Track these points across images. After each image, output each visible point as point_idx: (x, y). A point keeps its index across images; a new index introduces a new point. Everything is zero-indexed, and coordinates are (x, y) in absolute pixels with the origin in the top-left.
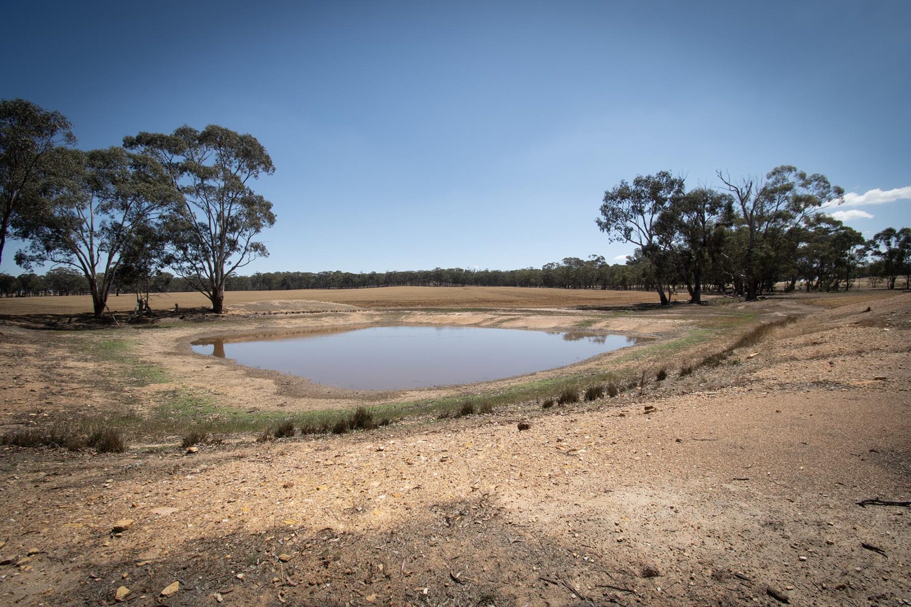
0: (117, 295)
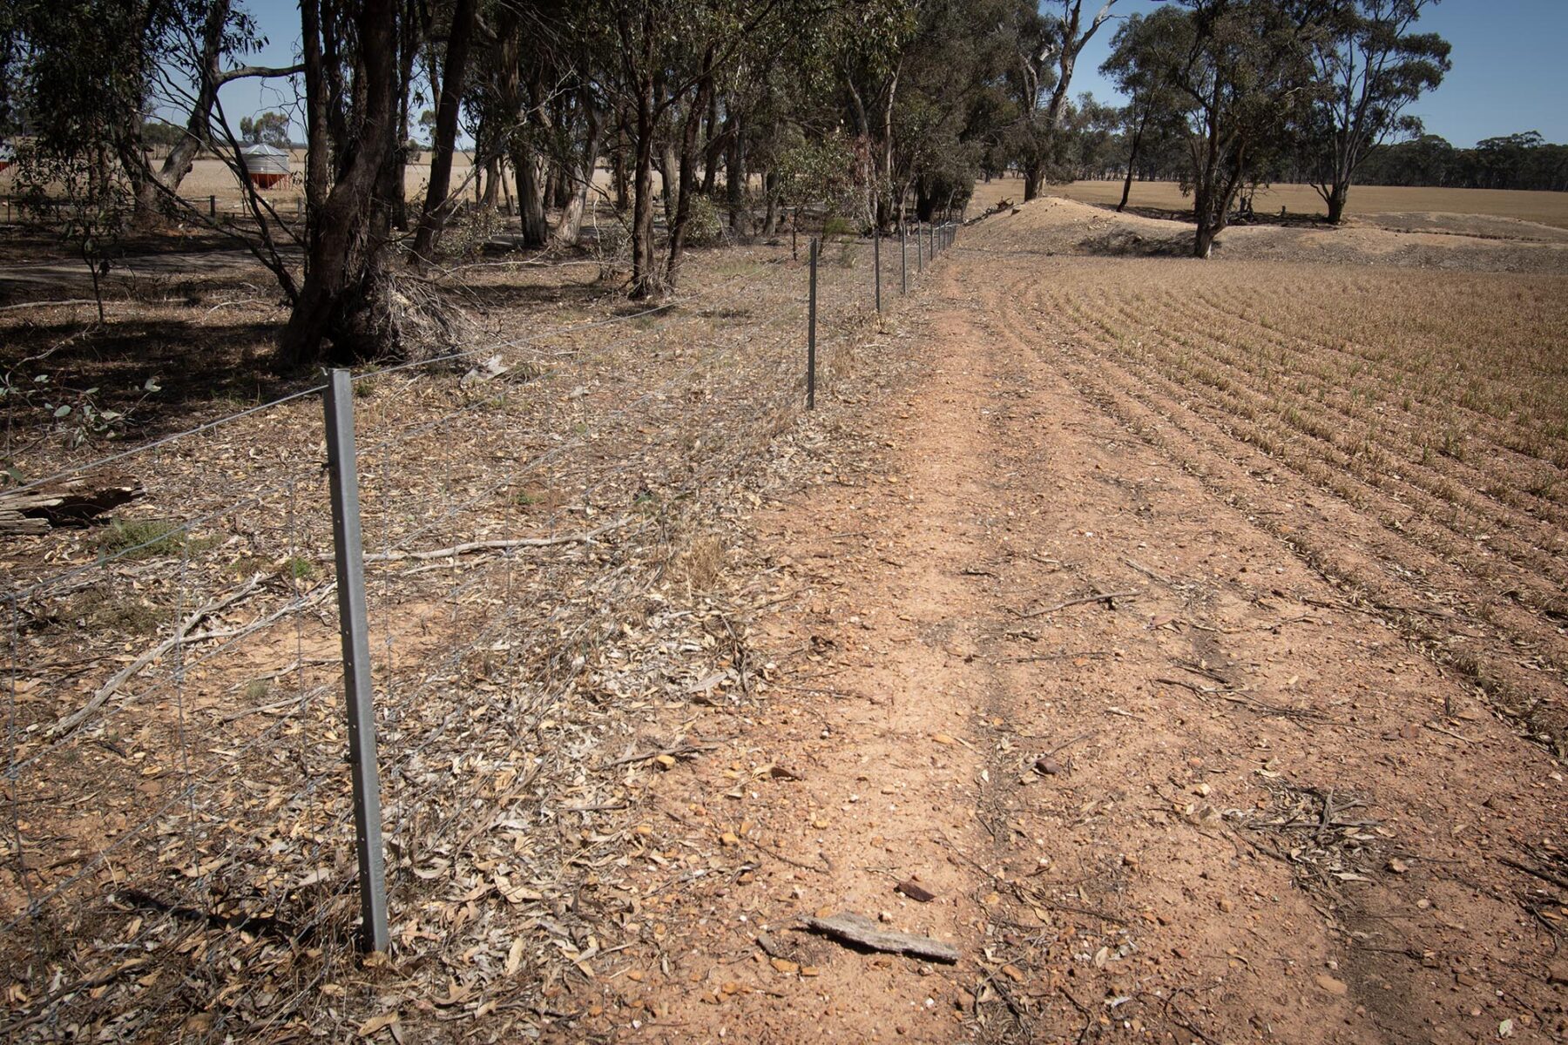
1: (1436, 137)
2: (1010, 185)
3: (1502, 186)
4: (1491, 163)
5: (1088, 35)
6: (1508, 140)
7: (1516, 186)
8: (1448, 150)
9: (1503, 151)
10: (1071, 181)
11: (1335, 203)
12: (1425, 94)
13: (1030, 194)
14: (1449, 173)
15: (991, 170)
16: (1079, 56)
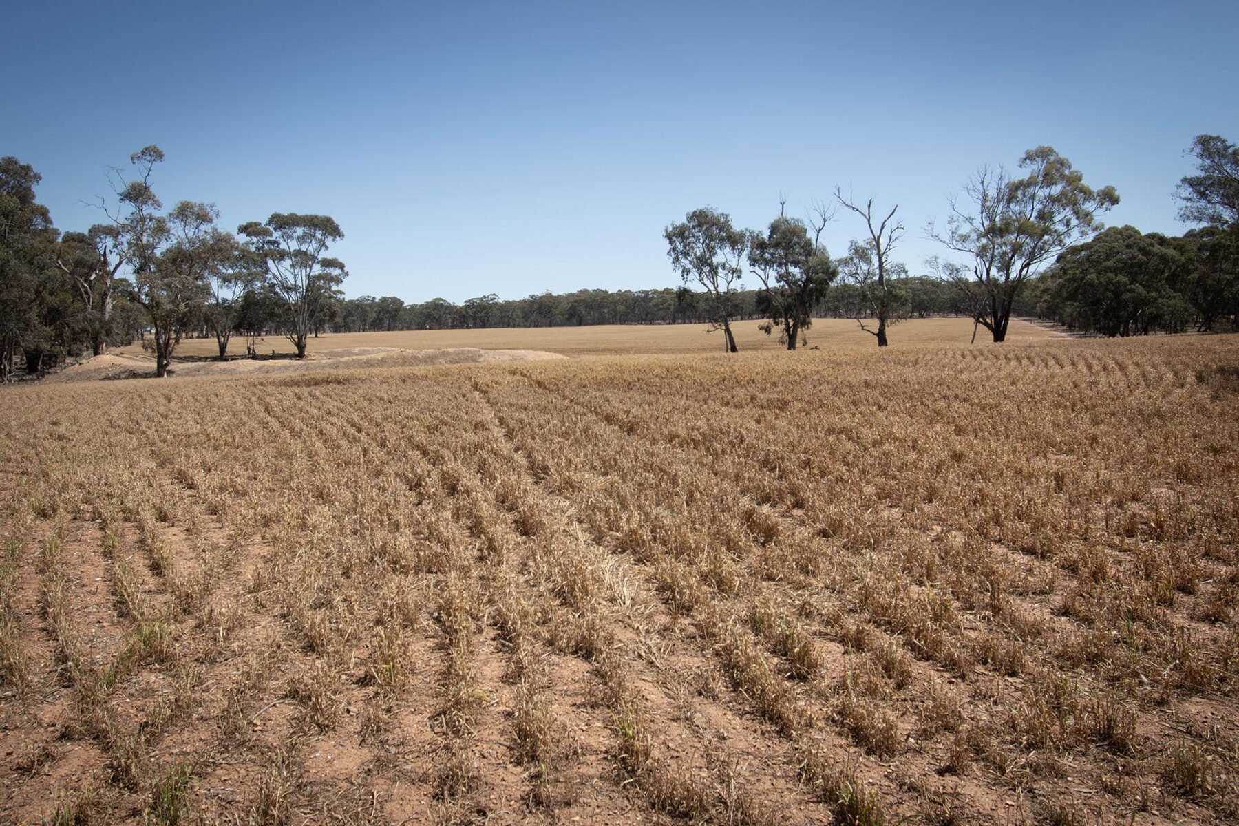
0: (316, 336)
1: (441, 299)
3: (483, 326)
4: (475, 313)
6: (481, 299)
7: (491, 326)
8: (449, 307)
9: (479, 306)
11: (301, 346)
12: (343, 288)
13: (96, 354)
14: (453, 320)
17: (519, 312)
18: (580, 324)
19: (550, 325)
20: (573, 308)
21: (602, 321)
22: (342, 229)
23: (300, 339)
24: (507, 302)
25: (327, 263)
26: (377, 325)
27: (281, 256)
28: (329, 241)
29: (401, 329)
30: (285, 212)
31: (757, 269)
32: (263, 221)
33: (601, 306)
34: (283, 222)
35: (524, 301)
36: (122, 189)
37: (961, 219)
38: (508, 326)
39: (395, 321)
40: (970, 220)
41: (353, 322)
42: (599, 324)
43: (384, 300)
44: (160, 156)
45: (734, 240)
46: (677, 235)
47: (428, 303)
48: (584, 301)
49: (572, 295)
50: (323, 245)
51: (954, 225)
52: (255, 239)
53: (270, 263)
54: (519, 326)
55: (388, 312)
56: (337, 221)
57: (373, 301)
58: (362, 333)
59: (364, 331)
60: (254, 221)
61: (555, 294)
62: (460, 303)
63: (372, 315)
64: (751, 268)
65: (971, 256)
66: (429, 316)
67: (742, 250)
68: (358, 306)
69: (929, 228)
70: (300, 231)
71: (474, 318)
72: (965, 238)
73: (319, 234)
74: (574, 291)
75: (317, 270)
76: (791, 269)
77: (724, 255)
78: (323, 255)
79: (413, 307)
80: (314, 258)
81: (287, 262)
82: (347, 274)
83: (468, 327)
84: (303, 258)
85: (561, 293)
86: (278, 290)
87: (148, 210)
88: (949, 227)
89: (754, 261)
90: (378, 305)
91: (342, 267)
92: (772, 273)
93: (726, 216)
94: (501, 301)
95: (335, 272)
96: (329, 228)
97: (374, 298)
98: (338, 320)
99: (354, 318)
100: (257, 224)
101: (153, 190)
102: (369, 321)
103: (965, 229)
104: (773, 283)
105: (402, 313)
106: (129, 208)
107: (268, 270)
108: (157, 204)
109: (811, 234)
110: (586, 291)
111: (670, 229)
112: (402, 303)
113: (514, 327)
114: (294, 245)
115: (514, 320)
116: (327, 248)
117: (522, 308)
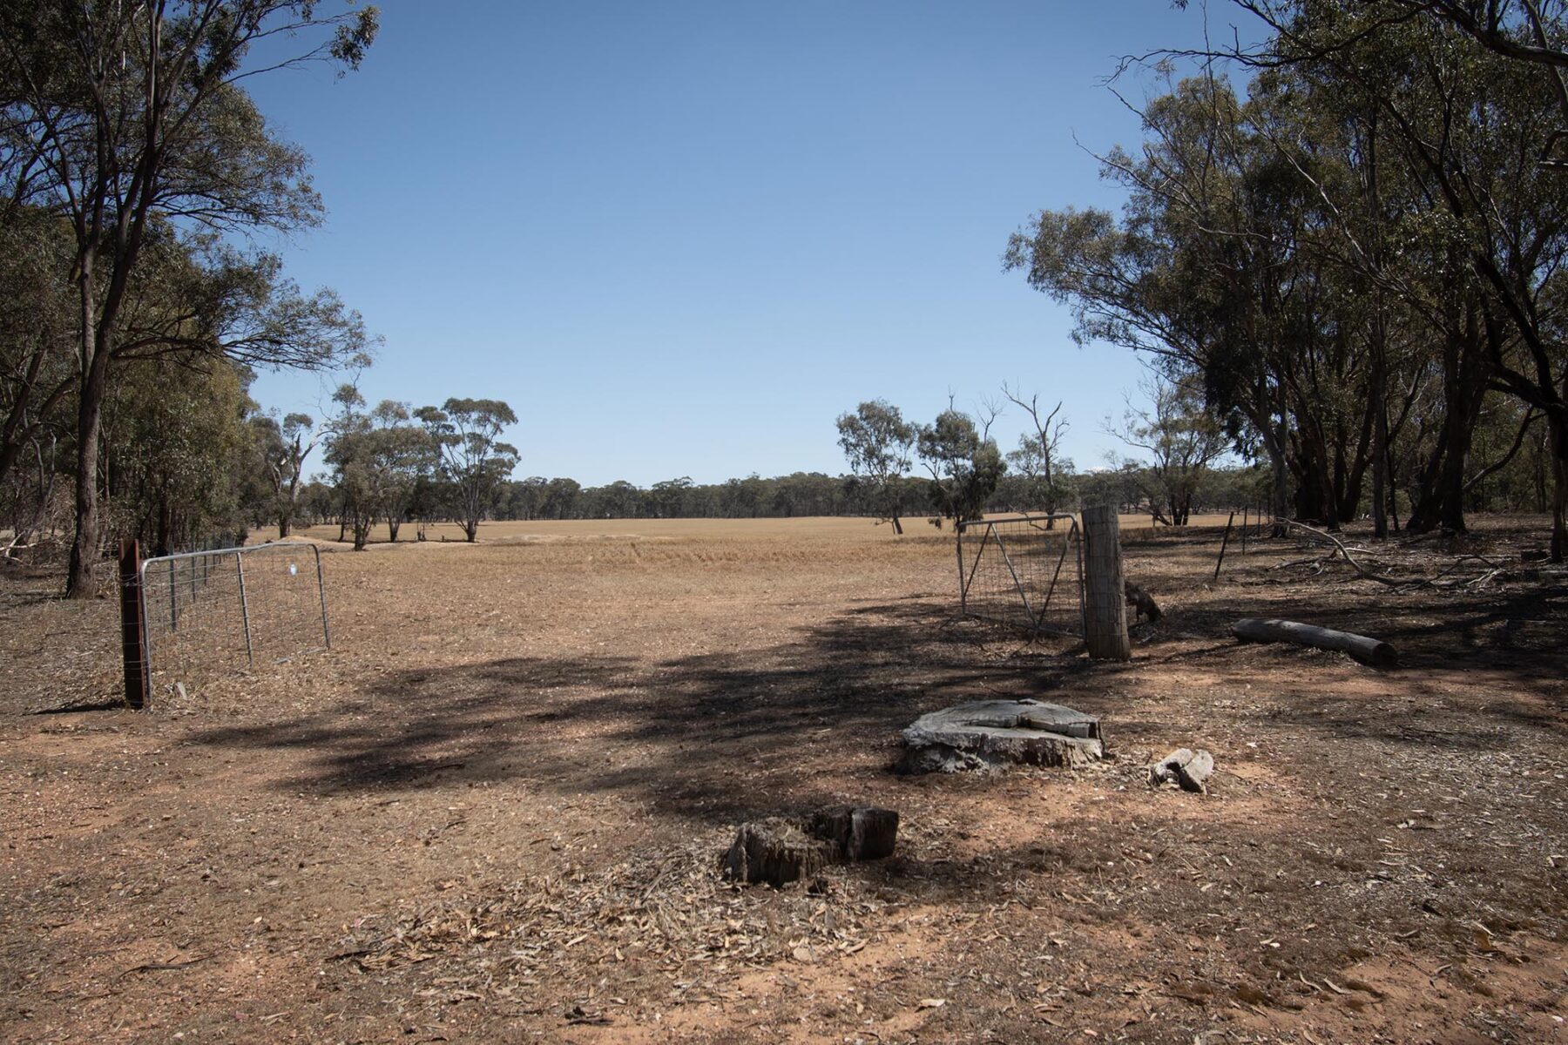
2: (272, 531)
3: (673, 516)
4: (664, 500)
5: (307, 452)
8: (634, 491)
9: (669, 490)
10: (309, 526)
11: (470, 530)
12: (513, 471)
13: (283, 534)
15: (260, 524)
16: (304, 462)
17: (717, 499)
18: (789, 515)
19: (754, 516)
20: (781, 495)
21: (815, 512)
22: (516, 414)
23: (470, 525)
24: (705, 487)
25: (501, 448)
26: (547, 512)
27: (456, 441)
28: (503, 425)
29: (577, 518)
30: (461, 398)
31: (927, 460)
32: (439, 404)
33: (814, 492)
34: (458, 407)
35: (723, 487)
36: (335, 391)
37: (1136, 414)
38: (704, 516)
39: (569, 507)
40: (1144, 415)
41: (520, 507)
42: (810, 515)
43: (557, 482)
44: (368, 363)
45: (902, 434)
46: (848, 425)
47: (608, 487)
48: (795, 487)
49: (784, 479)
50: (497, 428)
51: (1130, 420)
52: (430, 424)
53: (444, 446)
54: (717, 516)
55: (560, 496)
56: (511, 407)
57: (544, 483)
58: (529, 522)
59: (532, 518)
60: (430, 405)
61: (762, 478)
62: (648, 486)
63: (542, 501)
64: (922, 461)
65: (1151, 452)
66: (609, 502)
67: (911, 443)
68: (526, 488)
69: (1106, 422)
70: (475, 415)
71: (664, 506)
72: (1142, 433)
73: (493, 419)
74: (787, 474)
75: (491, 454)
76: (960, 461)
77: (893, 448)
78: (498, 439)
79: (591, 491)
80: (488, 442)
81: (461, 448)
82: (519, 459)
83: (656, 517)
84: (479, 442)
85: (771, 477)
86: (450, 474)
87: (354, 409)
88: (1124, 422)
89: (924, 453)
90: (550, 488)
91: (515, 452)
92: (942, 464)
93: (896, 410)
94: (695, 486)
95: (507, 456)
96: (502, 412)
97: (545, 480)
98: (502, 505)
99: (521, 503)
100: (433, 409)
101: (359, 392)
102: (538, 507)
103: (1142, 424)
104: (942, 476)
105: (577, 498)
106: (340, 406)
107: (440, 455)
108: (363, 403)
109: (979, 430)
110: (801, 474)
111: (842, 419)
112: (578, 486)
113: (710, 517)
114: (468, 429)
115: (711, 509)
116: (502, 431)
117: (721, 495)
